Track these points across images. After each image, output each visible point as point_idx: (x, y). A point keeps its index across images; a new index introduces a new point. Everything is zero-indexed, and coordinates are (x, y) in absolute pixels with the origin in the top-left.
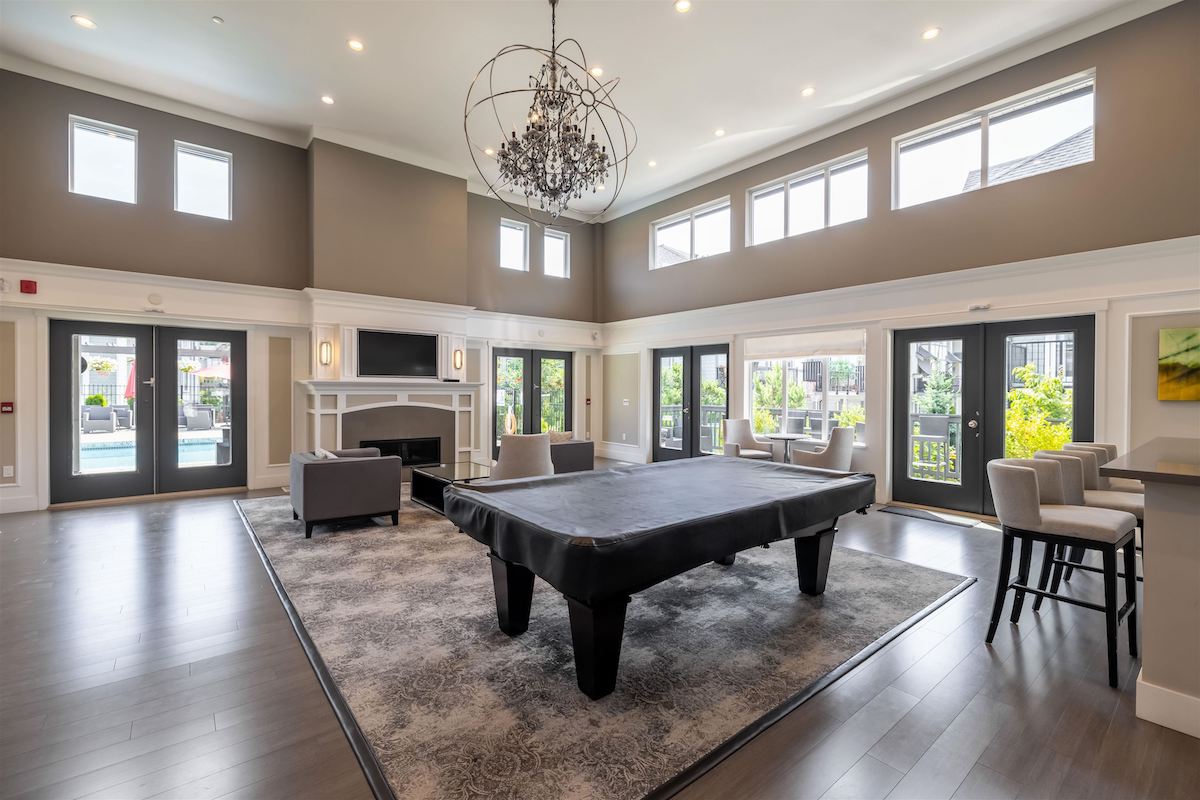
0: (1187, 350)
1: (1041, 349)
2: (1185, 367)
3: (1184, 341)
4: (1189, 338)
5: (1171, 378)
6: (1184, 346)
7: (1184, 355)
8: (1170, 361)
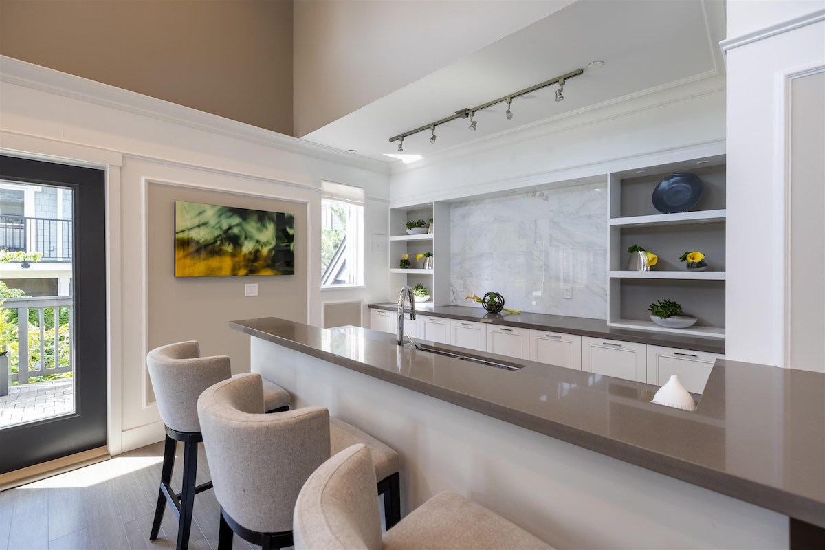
0: (199, 226)
1: (47, 226)
2: (198, 242)
3: (195, 217)
4: (200, 214)
5: (185, 253)
6: (196, 221)
7: (196, 230)
8: (185, 235)
